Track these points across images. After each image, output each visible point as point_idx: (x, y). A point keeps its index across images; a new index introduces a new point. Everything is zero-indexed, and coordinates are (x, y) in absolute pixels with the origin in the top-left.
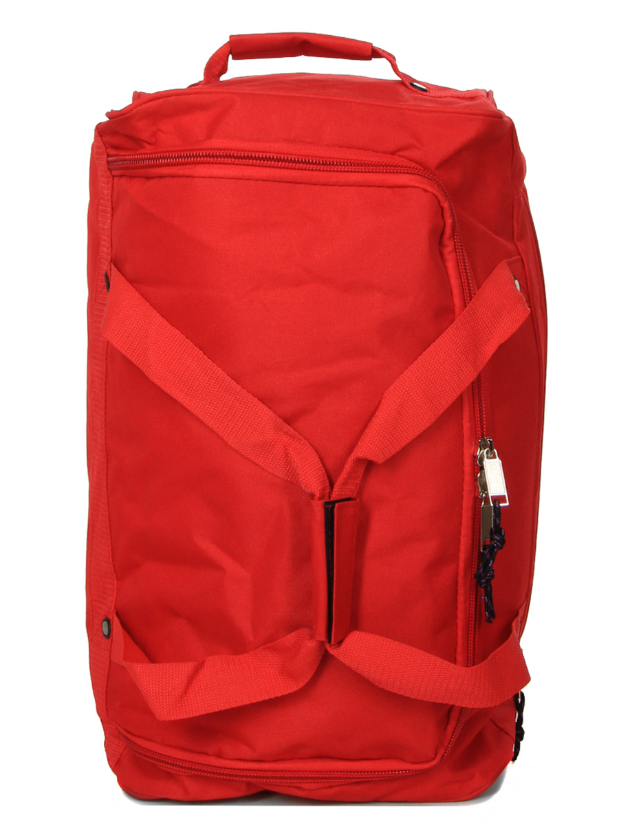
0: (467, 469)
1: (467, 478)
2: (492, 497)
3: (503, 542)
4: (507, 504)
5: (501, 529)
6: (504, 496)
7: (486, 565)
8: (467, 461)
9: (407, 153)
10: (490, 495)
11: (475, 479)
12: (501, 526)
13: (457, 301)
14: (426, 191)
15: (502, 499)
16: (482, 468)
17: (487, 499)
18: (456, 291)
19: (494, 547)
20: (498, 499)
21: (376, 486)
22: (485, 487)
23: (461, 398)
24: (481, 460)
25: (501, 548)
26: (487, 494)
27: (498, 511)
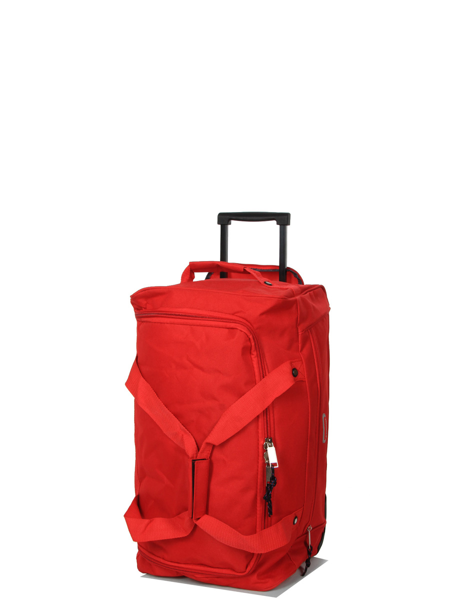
0: (260, 451)
1: (261, 454)
2: (271, 464)
3: (275, 483)
4: (278, 467)
5: (275, 477)
6: (276, 463)
7: (269, 493)
8: (260, 447)
9: (238, 314)
10: (270, 463)
11: (263, 455)
12: (275, 476)
13: (257, 378)
14: (241, 331)
15: (275, 464)
16: (267, 451)
17: (268, 464)
18: (257, 374)
19: (271, 486)
20: (274, 465)
21: (217, 454)
22: (268, 459)
23: (258, 417)
24: (266, 447)
25: (275, 486)
26: (269, 462)
27: (273, 470)
